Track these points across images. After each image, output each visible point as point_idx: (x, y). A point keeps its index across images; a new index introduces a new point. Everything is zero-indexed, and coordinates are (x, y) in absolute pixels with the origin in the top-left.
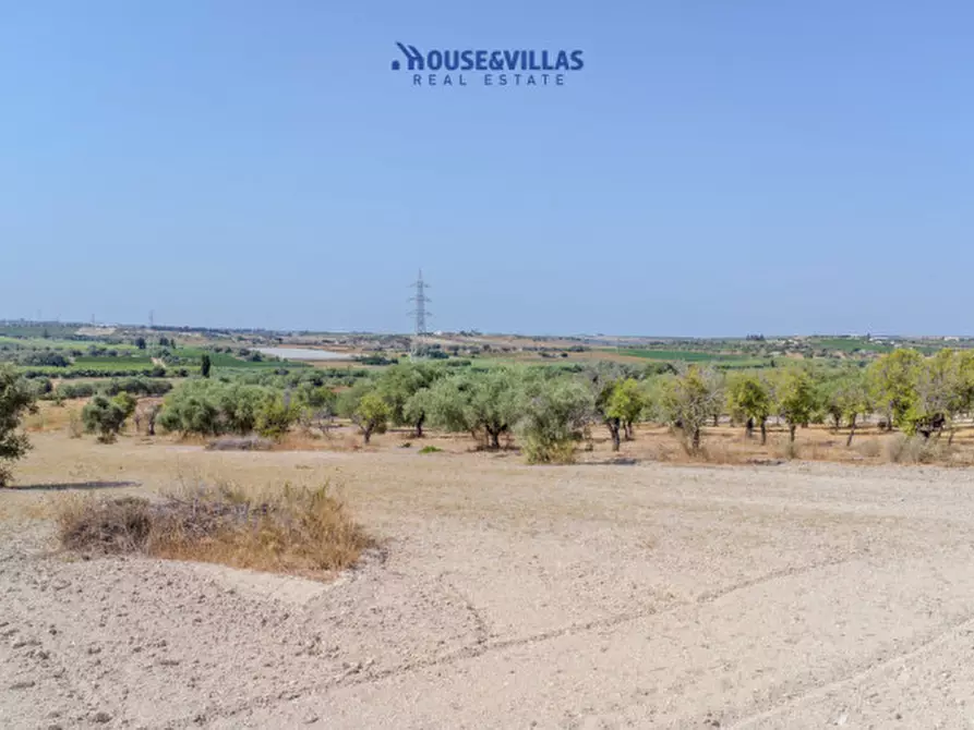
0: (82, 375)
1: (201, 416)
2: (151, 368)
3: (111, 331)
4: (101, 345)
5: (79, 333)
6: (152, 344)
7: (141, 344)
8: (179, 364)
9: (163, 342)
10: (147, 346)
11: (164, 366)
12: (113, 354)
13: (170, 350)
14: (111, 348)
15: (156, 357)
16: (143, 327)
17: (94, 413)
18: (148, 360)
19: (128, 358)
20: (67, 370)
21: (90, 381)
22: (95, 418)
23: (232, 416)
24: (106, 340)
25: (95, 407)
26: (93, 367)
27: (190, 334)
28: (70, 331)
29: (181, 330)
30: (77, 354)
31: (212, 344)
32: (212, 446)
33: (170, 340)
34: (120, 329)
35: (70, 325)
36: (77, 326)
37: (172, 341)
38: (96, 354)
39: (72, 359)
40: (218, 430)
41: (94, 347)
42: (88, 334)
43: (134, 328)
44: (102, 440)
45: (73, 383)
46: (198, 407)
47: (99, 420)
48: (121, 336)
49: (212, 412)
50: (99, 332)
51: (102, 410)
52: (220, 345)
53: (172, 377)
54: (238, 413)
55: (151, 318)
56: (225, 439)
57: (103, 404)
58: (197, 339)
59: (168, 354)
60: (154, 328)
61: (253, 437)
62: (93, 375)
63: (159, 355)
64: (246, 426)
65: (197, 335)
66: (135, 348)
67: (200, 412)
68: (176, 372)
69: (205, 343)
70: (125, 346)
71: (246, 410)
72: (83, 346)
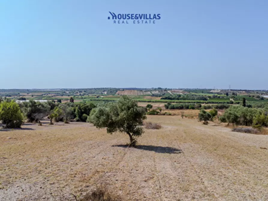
0: (210, 103)
1: (232, 118)
2: (229, 101)
3: (219, 91)
4: (216, 95)
5: (211, 91)
6: (230, 94)
7: (227, 94)
8: (238, 100)
9: (233, 94)
10: (229, 95)
11: (233, 101)
12: (219, 97)
13: (235, 96)
14: (219, 95)
15: (231, 98)
16: (228, 90)
17: (202, 115)
18: (229, 99)
19: (223, 98)
20: (206, 102)
21: (211, 105)
23: (245, 118)
24: (218, 93)
25: (202, 113)
26: (213, 101)
27: (241, 92)
28: (208, 91)
29: (239, 90)
30: (210, 97)
31: (248, 94)
32: (234, 130)
33: (235, 93)
34: (222, 91)
35: (209, 90)
36: (211, 90)
37: (236, 94)
38: (215, 97)
39: (208, 99)
40: (238, 123)
41: (214, 95)
42: (213, 92)
43: (226, 90)
44: (204, 123)
45: (206, 105)
46: (231, 115)
47: (203, 117)
48: (222, 92)
49: (237, 117)
50: (216, 91)
51: (204, 114)
52: (251, 95)
53: (235, 104)
54: (248, 118)
55: (230, 87)
56: (240, 127)
57: (205, 112)
58: (244, 93)
59: (234, 97)
60: (231, 90)
61: (250, 128)
62: (213, 103)
63: (232, 98)
65: (244, 92)
66: (226, 95)
68: (236, 103)
69: (246, 94)
70: (223, 95)
71: (251, 117)
72: (211, 95)
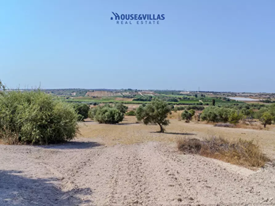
0: (181, 104)
1: (213, 117)
2: (198, 103)
3: (188, 93)
4: (186, 96)
5: (180, 93)
6: (199, 96)
7: (196, 96)
8: (206, 102)
9: (202, 95)
10: (198, 97)
11: (202, 102)
12: (189, 99)
13: (204, 98)
14: (188, 97)
16: (197, 92)
17: (184, 115)
18: (198, 100)
19: (193, 99)
20: (178, 103)
21: (183, 106)
22: (185, 116)
23: (221, 117)
24: (187, 95)
25: (184, 113)
26: (184, 102)
27: (209, 93)
28: (178, 93)
29: (207, 92)
30: (180, 99)
31: (216, 96)
32: (216, 125)
33: (204, 95)
34: (191, 92)
35: (178, 91)
36: (180, 91)
37: (205, 95)
38: (185, 99)
39: (179, 100)
40: (217, 121)
41: (184, 97)
42: (183, 93)
43: (195, 92)
44: (186, 122)
45: (179, 106)
46: (212, 114)
47: (186, 116)
48: (191, 94)
49: (216, 116)
50: (185, 93)
51: (186, 114)
52: (218, 96)
53: (204, 105)
54: (223, 116)
55: (199, 89)
56: (219, 123)
57: (187, 112)
58: (211, 95)
59: (203, 99)
60: (200, 92)
61: (228, 124)
62: (184, 104)
63: (201, 99)
64: (226, 120)
65: (211, 93)
66: (195, 97)
67: (212, 115)
68: (206, 104)
69: (214, 96)
70: (192, 97)
71: (226, 115)
72: (181, 97)
